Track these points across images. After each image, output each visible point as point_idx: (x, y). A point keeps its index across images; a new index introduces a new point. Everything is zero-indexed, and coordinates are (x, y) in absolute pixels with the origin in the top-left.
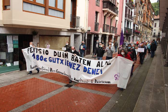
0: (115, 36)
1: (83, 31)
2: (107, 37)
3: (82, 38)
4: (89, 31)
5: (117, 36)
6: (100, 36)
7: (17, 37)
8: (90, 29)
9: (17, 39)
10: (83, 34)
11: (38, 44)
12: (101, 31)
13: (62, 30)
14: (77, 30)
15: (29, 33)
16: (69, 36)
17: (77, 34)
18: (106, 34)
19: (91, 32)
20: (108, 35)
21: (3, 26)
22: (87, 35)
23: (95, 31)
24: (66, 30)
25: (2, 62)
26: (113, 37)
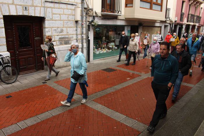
0: (198, 26)
1: (171, 21)
2: (191, 27)
3: (169, 29)
4: (176, 21)
5: (200, 27)
6: (184, 27)
7: (130, 27)
8: (177, 20)
9: (130, 29)
10: (170, 24)
11: (141, 33)
12: (185, 22)
13: (157, 21)
14: (167, 21)
15: (136, 24)
16: (161, 27)
17: (167, 24)
18: (190, 24)
19: (177, 22)
20: (191, 25)
21: (124, 19)
22: (174, 26)
23: (180, 21)
24: (159, 22)
25: (117, 47)
26: (196, 27)
